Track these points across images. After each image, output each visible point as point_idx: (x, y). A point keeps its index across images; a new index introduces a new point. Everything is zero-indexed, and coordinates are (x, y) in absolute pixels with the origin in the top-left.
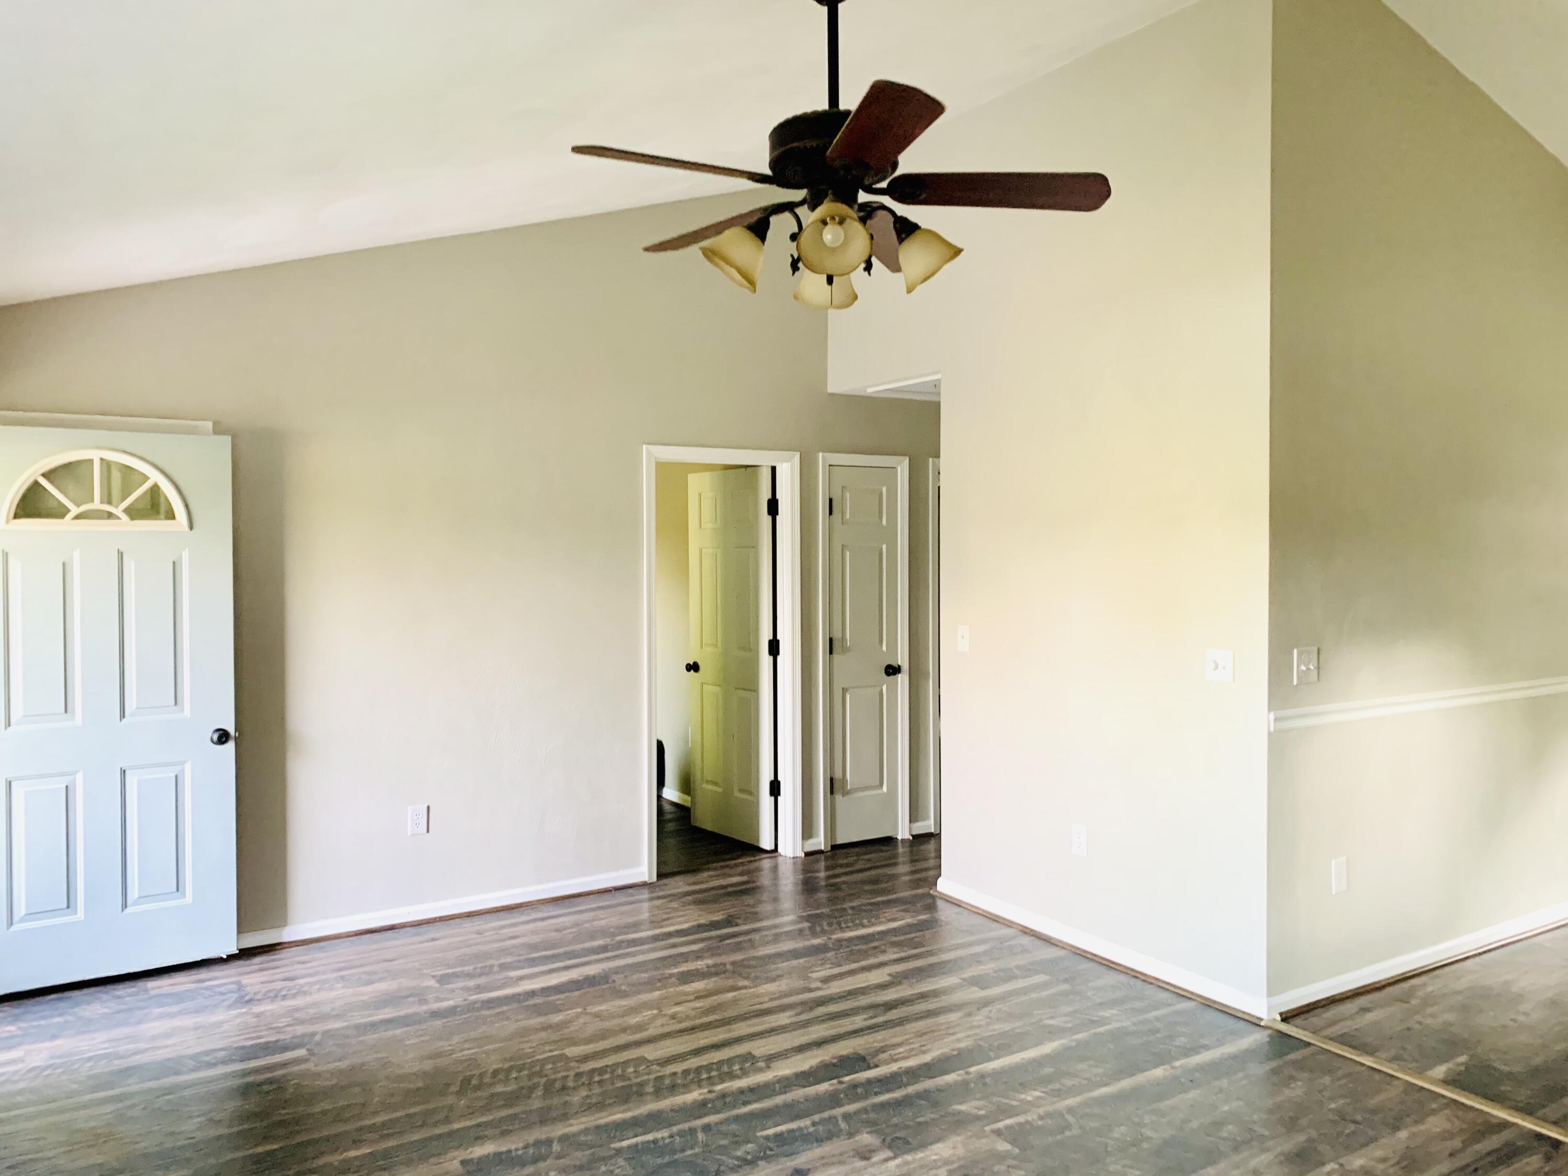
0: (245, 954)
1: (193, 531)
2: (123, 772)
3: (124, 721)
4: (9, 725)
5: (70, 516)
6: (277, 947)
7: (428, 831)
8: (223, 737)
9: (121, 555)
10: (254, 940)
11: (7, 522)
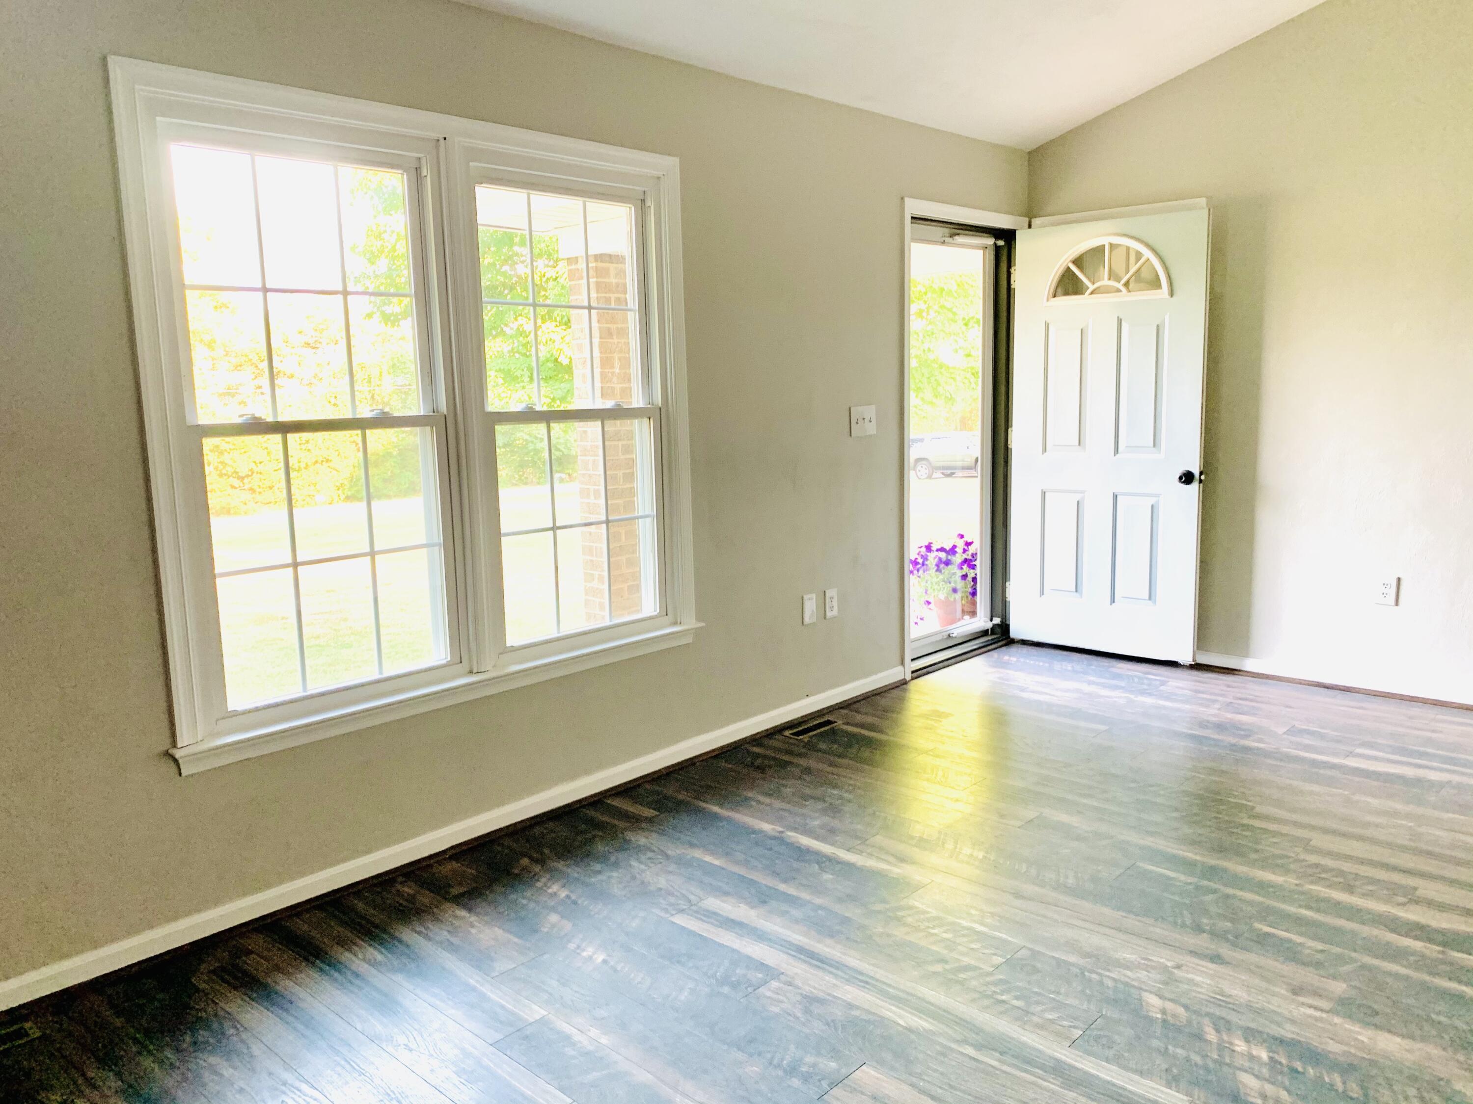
0: (1197, 667)
1: (1174, 297)
2: (1115, 497)
3: (1117, 456)
4: (1045, 451)
5: (1089, 291)
6: (1237, 673)
7: (1397, 603)
8: (1187, 478)
9: (1120, 321)
10: (1203, 659)
11: (1048, 300)
